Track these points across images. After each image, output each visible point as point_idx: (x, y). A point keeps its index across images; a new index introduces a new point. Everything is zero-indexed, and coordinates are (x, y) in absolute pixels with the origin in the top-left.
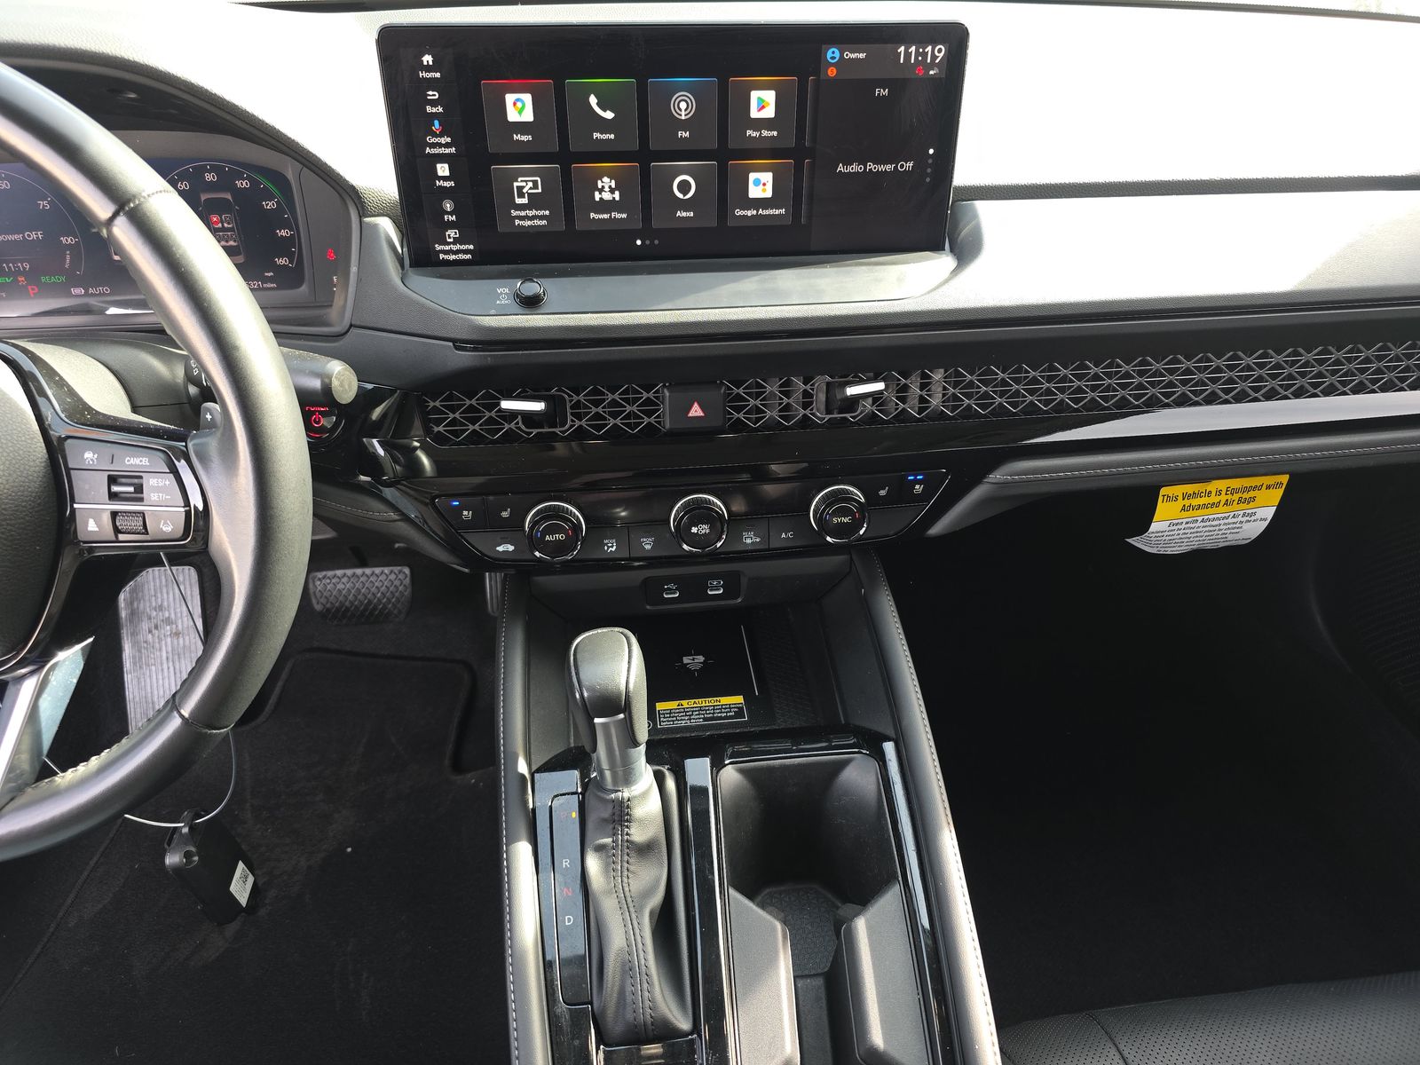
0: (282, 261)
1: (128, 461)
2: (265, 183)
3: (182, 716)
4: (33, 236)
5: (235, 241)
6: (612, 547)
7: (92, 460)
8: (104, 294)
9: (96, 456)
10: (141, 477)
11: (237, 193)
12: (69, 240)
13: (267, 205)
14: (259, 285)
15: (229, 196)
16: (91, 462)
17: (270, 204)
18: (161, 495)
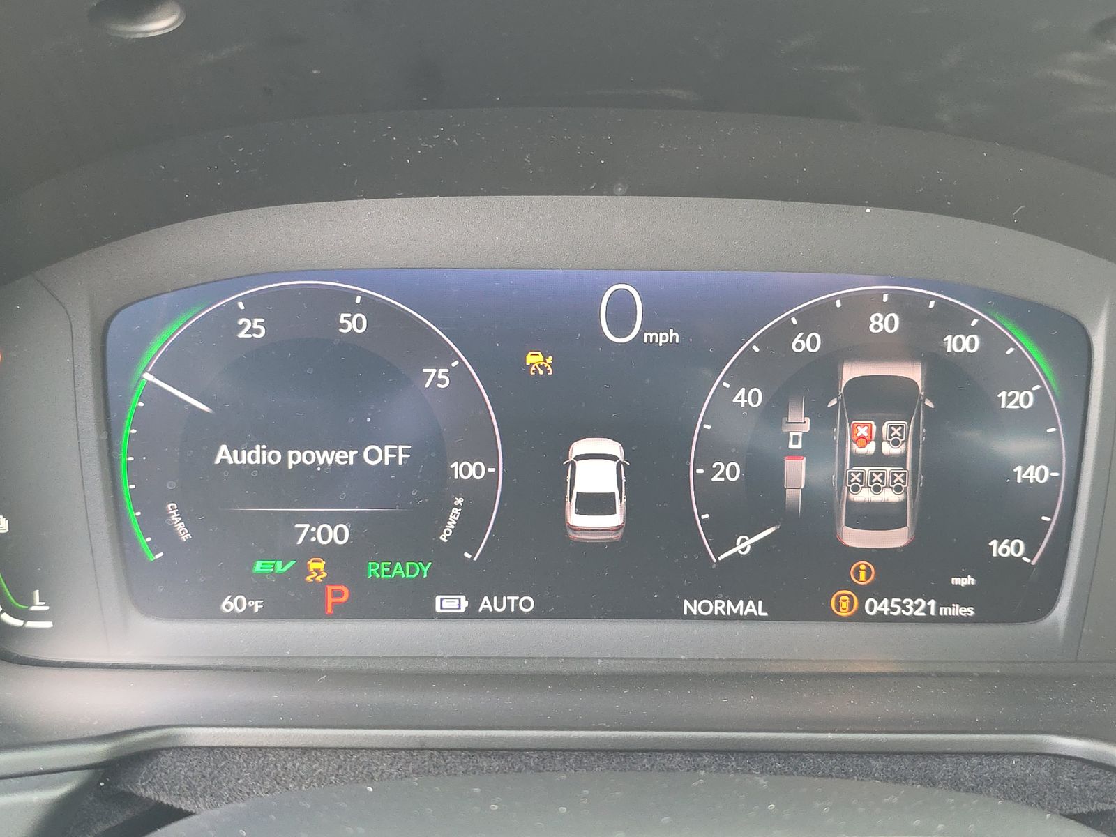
0: (1005, 548)
2: (1022, 343)
4: (384, 455)
5: (898, 489)
8: (518, 615)
11: (940, 365)
12: (472, 470)
13: (1009, 399)
14: (927, 609)
15: (914, 373)
17: (1019, 397)
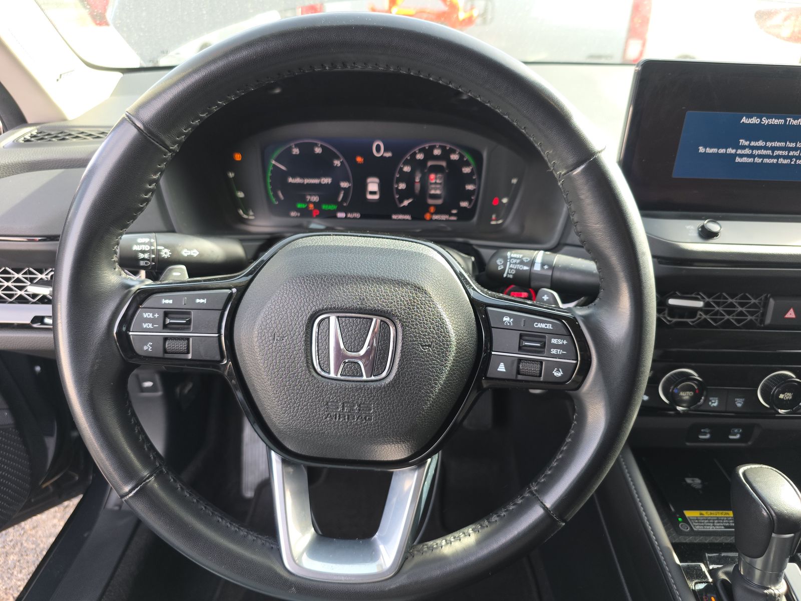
0: (463, 204)
1: (537, 325)
2: (467, 157)
3: (545, 508)
6: (714, 403)
7: (509, 322)
9: (512, 320)
10: (544, 337)
11: (450, 163)
13: (465, 170)
14: (447, 218)
15: (444, 164)
16: (508, 324)
17: (467, 170)
18: (559, 350)
